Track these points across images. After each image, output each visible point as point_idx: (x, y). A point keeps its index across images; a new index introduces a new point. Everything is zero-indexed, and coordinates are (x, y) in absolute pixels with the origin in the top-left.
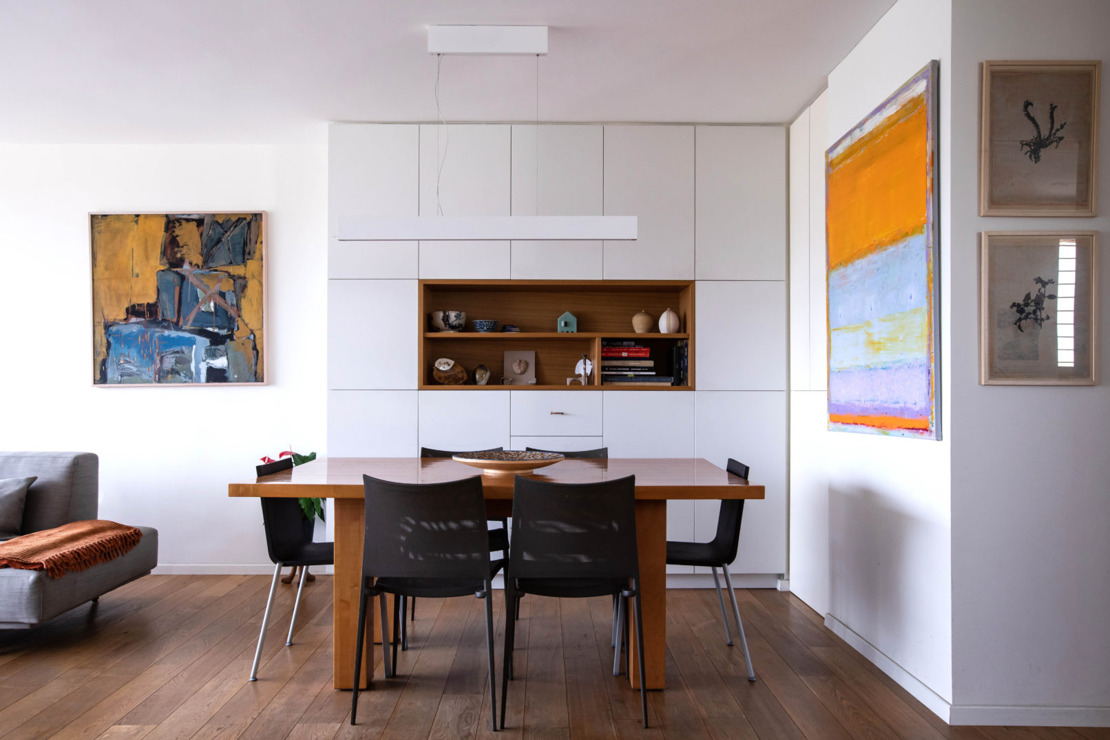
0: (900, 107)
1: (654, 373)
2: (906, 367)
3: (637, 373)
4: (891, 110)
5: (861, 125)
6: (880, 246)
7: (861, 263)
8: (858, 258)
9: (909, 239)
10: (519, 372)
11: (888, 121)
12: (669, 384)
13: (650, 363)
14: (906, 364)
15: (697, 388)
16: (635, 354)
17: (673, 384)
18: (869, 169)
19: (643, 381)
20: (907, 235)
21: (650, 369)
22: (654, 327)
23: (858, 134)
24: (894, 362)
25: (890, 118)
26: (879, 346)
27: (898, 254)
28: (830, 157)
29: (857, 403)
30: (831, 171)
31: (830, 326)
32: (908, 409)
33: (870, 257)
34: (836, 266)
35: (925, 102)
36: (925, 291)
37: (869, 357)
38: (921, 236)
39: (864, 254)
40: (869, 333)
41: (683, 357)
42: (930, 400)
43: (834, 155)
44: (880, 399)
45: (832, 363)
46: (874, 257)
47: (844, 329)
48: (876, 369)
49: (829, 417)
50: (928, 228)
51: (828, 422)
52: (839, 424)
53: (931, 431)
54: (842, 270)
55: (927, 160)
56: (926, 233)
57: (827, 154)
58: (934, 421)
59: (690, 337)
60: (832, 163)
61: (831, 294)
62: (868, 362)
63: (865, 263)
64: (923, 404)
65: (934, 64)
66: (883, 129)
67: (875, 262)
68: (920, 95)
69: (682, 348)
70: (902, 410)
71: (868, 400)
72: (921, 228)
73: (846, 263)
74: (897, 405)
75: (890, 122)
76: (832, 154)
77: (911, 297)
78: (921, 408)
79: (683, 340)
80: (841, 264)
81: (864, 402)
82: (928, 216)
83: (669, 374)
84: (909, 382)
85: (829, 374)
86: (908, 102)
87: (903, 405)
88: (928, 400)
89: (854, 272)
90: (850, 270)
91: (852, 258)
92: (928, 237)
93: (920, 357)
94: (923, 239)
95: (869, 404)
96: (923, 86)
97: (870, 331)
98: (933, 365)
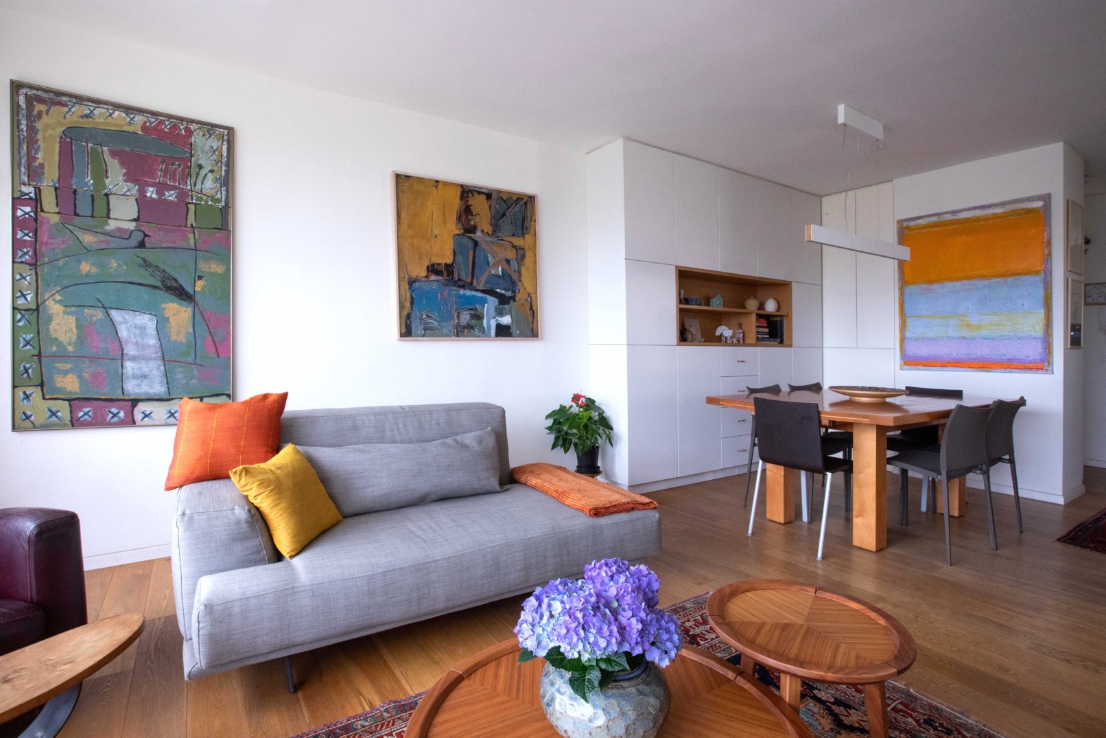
0: (1008, 211)
1: (769, 336)
2: (1016, 339)
4: (999, 210)
5: (953, 212)
6: (983, 277)
7: (949, 285)
8: (948, 281)
9: (1018, 277)
11: (993, 215)
12: (777, 343)
13: (767, 330)
14: (1016, 337)
15: (794, 345)
16: (761, 325)
17: (779, 343)
18: (965, 237)
19: (768, 341)
20: (1019, 274)
21: (766, 334)
22: (762, 306)
23: (949, 217)
24: (998, 336)
25: (995, 214)
26: (979, 327)
27: (1006, 283)
28: (905, 224)
29: (945, 356)
30: (906, 232)
31: (905, 314)
32: (1018, 359)
33: (966, 282)
34: (914, 283)
35: (1042, 212)
36: (1041, 302)
37: (964, 333)
38: (1036, 276)
39: (958, 279)
40: (964, 321)
41: (782, 327)
42: (1046, 355)
43: (912, 224)
44: (979, 354)
45: (908, 334)
46: (972, 282)
47: (927, 316)
48: (974, 338)
49: (902, 362)
50: (1045, 273)
51: (901, 365)
52: (918, 367)
53: (1047, 370)
54: (924, 286)
55: (1045, 240)
56: (1043, 275)
57: (900, 222)
58: (1051, 365)
59: (788, 315)
60: (908, 228)
61: (907, 297)
62: (963, 335)
63: (958, 284)
64: (1038, 357)
65: (1049, 195)
66: (986, 219)
67: (973, 285)
68: (1035, 208)
69: (781, 322)
70: (1009, 360)
71: (962, 355)
72: (1037, 273)
73: (931, 282)
74: (1003, 357)
75: (995, 216)
76: (908, 223)
77: (1023, 305)
78: (1035, 359)
79: (781, 316)
80: (923, 282)
81: (957, 355)
82: (1045, 267)
83: (777, 337)
84: (1019, 346)
85: (903, 340)
86: (1020, 210)
87: (1011, 357)
88: (1044, 355)
89: (943, 288)
90: (936, 287)
91: (940, 280)
92: (1045, 278)
93: (1034, 334)
94: (1039, 278)
95: (964, 356)
96: (1039, 204)
97: (966, 319)
98: (1050, 339)
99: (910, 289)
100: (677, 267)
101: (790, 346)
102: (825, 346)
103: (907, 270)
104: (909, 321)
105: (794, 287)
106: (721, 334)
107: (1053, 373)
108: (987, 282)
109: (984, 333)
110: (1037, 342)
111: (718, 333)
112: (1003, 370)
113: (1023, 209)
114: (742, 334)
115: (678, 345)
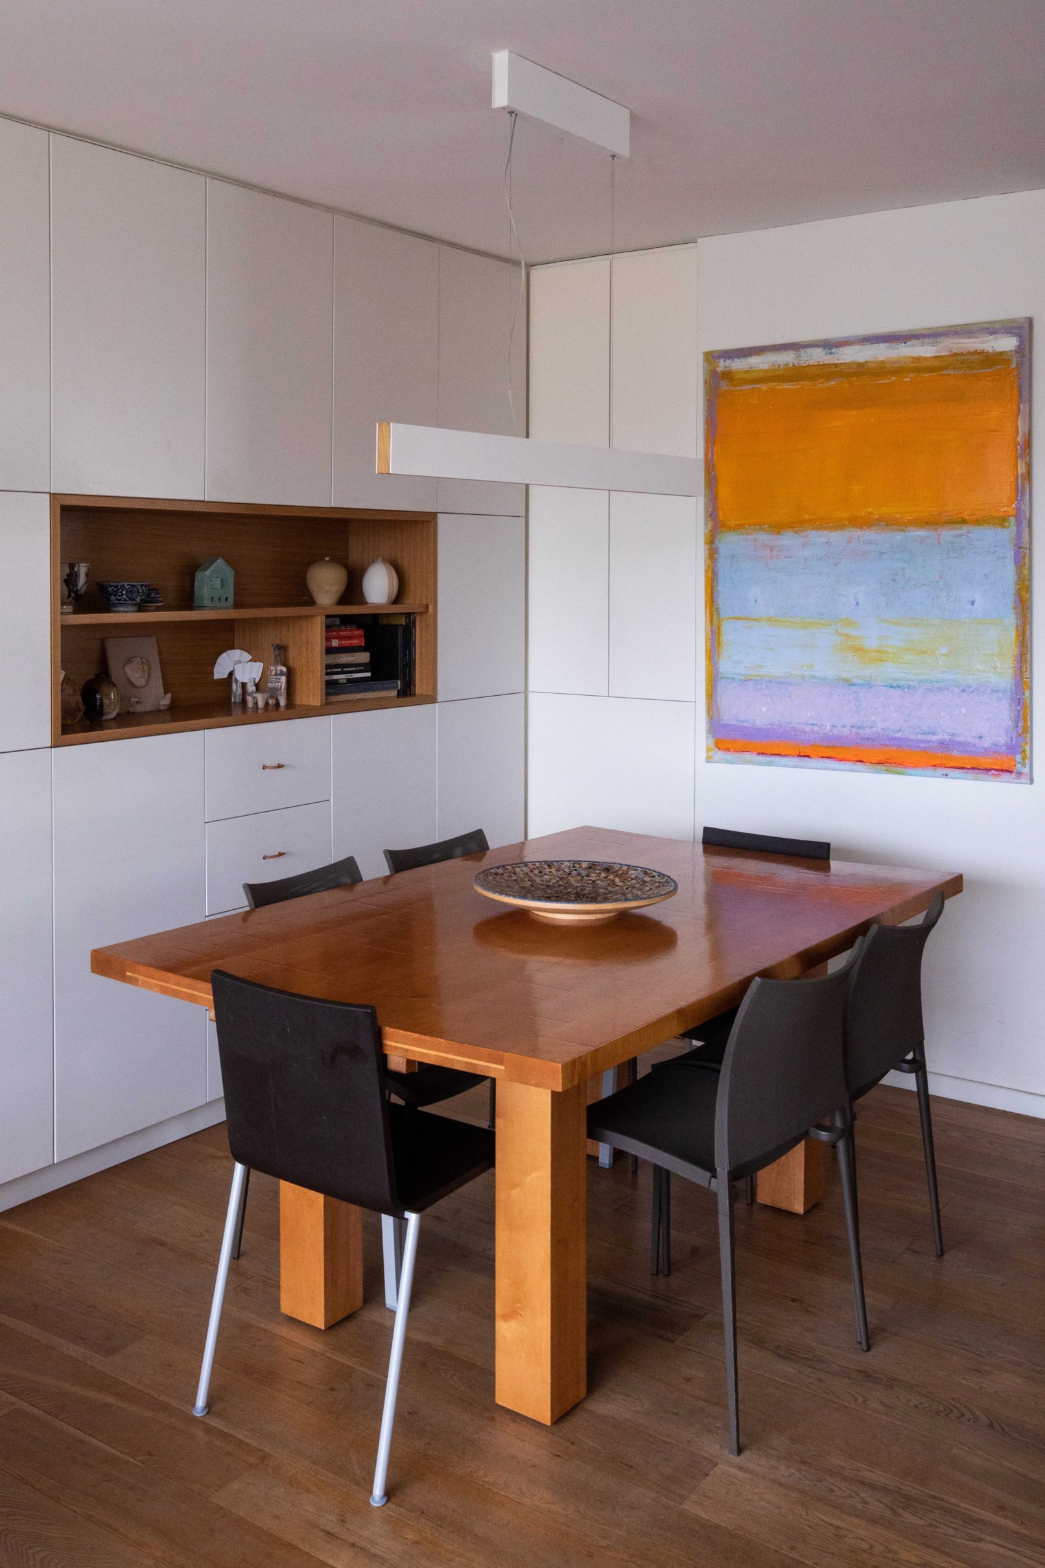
0: (948, 353)
1: (368, 674)
2: (957, 691)
3: (349, 676)
4: (925, 350)
5: (830, 345)
6: (888, 523)
7: (818, 537)
8: (816, 529)
9: (965, 529)
10: (143, 682)
11: (913, 362)
12: (394, 693)
13: (364, 657)
14: (958, 686)
15: (440, 698)
16: (346, 643)
17: (399, 695)
18: (854, 413)
19: (366, 690)
20: (964, 521)
21: (364, 667)
22: (353, 590)
23: (818, 356)
24: (920, 681)
25: (918, 359)
26: (880, 656)
27: (939, 543)
28: (722, 365)
29: (807, 729)
30: (724, 386)
31: (717, 610)
32: (959, 743)
33: (856, 533)
34: (740, 527)
35: (1014, 365)
36: (1010, 599)
37: (852, 669)
38: (1000, 530)
39: (838, 525)
40: (848, 636)
41: (409, 643)
42: (1019, 735)
43: (738, 365)
44: (880, 726)
45: (725, 666)
46: (868, 535)
47: (770, 619)
48: (868, 685)
49: (711, 741)
50: (1019, 523)
51: (708, 749)
52: (747, 756)
53: (1020, 774)
54: (763, 537)
55: (1019, 439)
56: (1014, 528)
57: (711, 357)
58: (1027, 761)
59: (428, 610)
60: (728, 375)
61: (723, 564)
62: (844, 675)
63: (837, 537)
64: (1002, 740)
65: (1030, 321)
66: (897, 370)
67: (870, 542)
68: (1001, 353)
69: (409, 629)
70: (943, 744)
71: (844, 727)
72: (1002, 521)
73: (778, 528)
74: (929, 738)
75: (919, 367)
76: (728, 362)
77: (973, 603)
78: (996, 745)
79: (408, 615)
80: (760, 526)
81: (834, 726)
82: (1018, 509)
83: (394, 677)
84: (963, 710)
85: (713, 680)
86: (969, 353)
87: (947, 738)
88: (1014, 736)
89: (805, 545)
90: (788, 540)
91: (796, 524)
92: (1019, 535)
93: (993, 679)
94: (1006, 535)
95: (846, 731)
96: (1007, 344)
97: (852, 633)
98: (1027, 693)
99: (730, 542)
100: (54, 496)
101: (431, 699)
102: (531, 687)
103: (724, 491)
104: (730, 632)
105: (444, 525)
106: (231, 674)
107: (1032, 782)
108: (898, 537)
109: (891, 671)
110: (999, 700)
111: (220, 672)
112: (930, 771)
113: (975, 353)
114: (283, 679)
115: (56, 744)
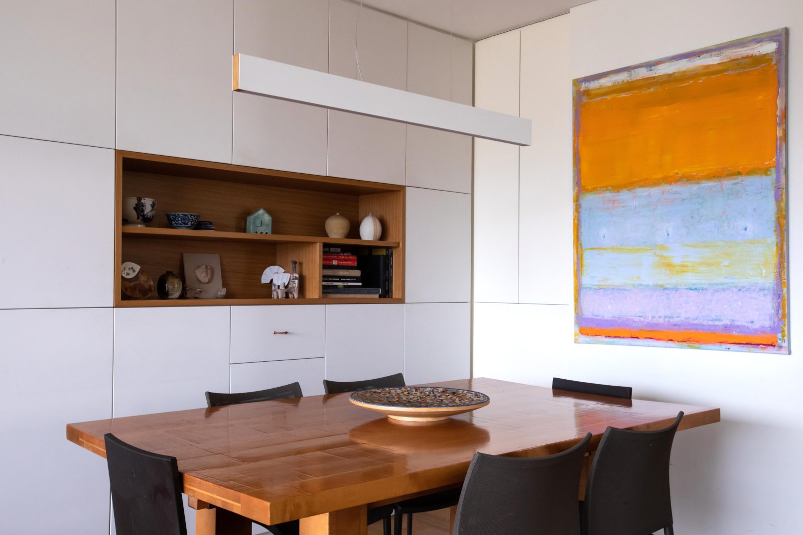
0: (728, 60)
1: (360, 284)
2: (736, 290)
3: (346, 284)
4: (713, 60)
5: (650, 65)
6: (688, 179)
7: (642, 192)
8: (641, 187)
9: (740, 178)
10: (207, 280)
11: (704, 70)
12: (377, 296)
13: (357, 273)
14: (736, 287)
15: (406, 300)
16: (344, 263)
17: (380, 297)
18: (665, 108)
19: (355, 293)
20: (739, 174)
21: (357, 279)
22: (354, 231)
23: (643, 73)
24: (710, 284)
25: (708, 67)
26: (683, 269)
27: (722, 190)
28: (584, 86)
29: (637, 319)
30: (585, 99)
31: (581, 244)
32: (738, 327)
33: (667, 188)
34: (594, 190)
35: (774, 62)
36: (772, 225)
37: (665, 278)
38: (764, 177)
39: (656, 183)
40: (662, 257)
41: (388, 266)
42: (780, 320)
43: (593, 85)
44: (684, 316)
45: (585, 280)
46: (675, 188)
47: (613, 248)
48: (676, 289)
49: (577, 329)
50: (778, 172)
51: (576, 335)
52: (599, 338)
53: (781, 347)
54: (608, 195)
55: (778, 113)
56: (774, 175)
57: (577, 82)
58: (786, 338)
59: (400, 245)
60: (587, 93)
61: (584, 215)
62: (660, 283)
63: (655, 191)
64: (767, 323)
65: (787, 31)
66: (693, 75)
67: (676, 193)
68: (765, 55)
69: (388, 258)
70: (726, 327)
71: (660, 317)
72: (765, 171)
73: (617, 188)
74: (717, 323)
75: (709, 71)
76: (587, 84)
77: (746, 229)
78: (763, 327)
79: (388, 248)
80: (606, 188)
81: (653, 317)
82: (778, 161)
83: (376, 286)
84: (740, 304)
85: (578, 289)
86: (743, 58)
87: (729, 323)
88: (776, 320)
89: (635, 197)
90: (624, 195)
91: (629, 185)
92: (778, 180)
93: (760, 281)
94: (769, 180)
95: (661, 320)
96: (770, 48)
97: (665, 255)
98: (785, 290)
99: (589, 199)
100: (118, 151)
101: (401, 301)
102: (476, 299)
103: (584, 166)
104: (587, 256)
105: (411, 196)
106: (272, 281)
107: (790, 353)
108: (694, 188)
109: (690, 279)
110: (765, 295)
111: (265, 279)
112: (717, 346)
113: (747, 57)
114: (297, 282)
115: (116, 306)
